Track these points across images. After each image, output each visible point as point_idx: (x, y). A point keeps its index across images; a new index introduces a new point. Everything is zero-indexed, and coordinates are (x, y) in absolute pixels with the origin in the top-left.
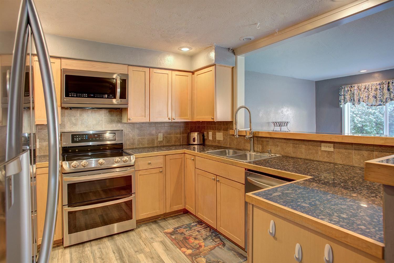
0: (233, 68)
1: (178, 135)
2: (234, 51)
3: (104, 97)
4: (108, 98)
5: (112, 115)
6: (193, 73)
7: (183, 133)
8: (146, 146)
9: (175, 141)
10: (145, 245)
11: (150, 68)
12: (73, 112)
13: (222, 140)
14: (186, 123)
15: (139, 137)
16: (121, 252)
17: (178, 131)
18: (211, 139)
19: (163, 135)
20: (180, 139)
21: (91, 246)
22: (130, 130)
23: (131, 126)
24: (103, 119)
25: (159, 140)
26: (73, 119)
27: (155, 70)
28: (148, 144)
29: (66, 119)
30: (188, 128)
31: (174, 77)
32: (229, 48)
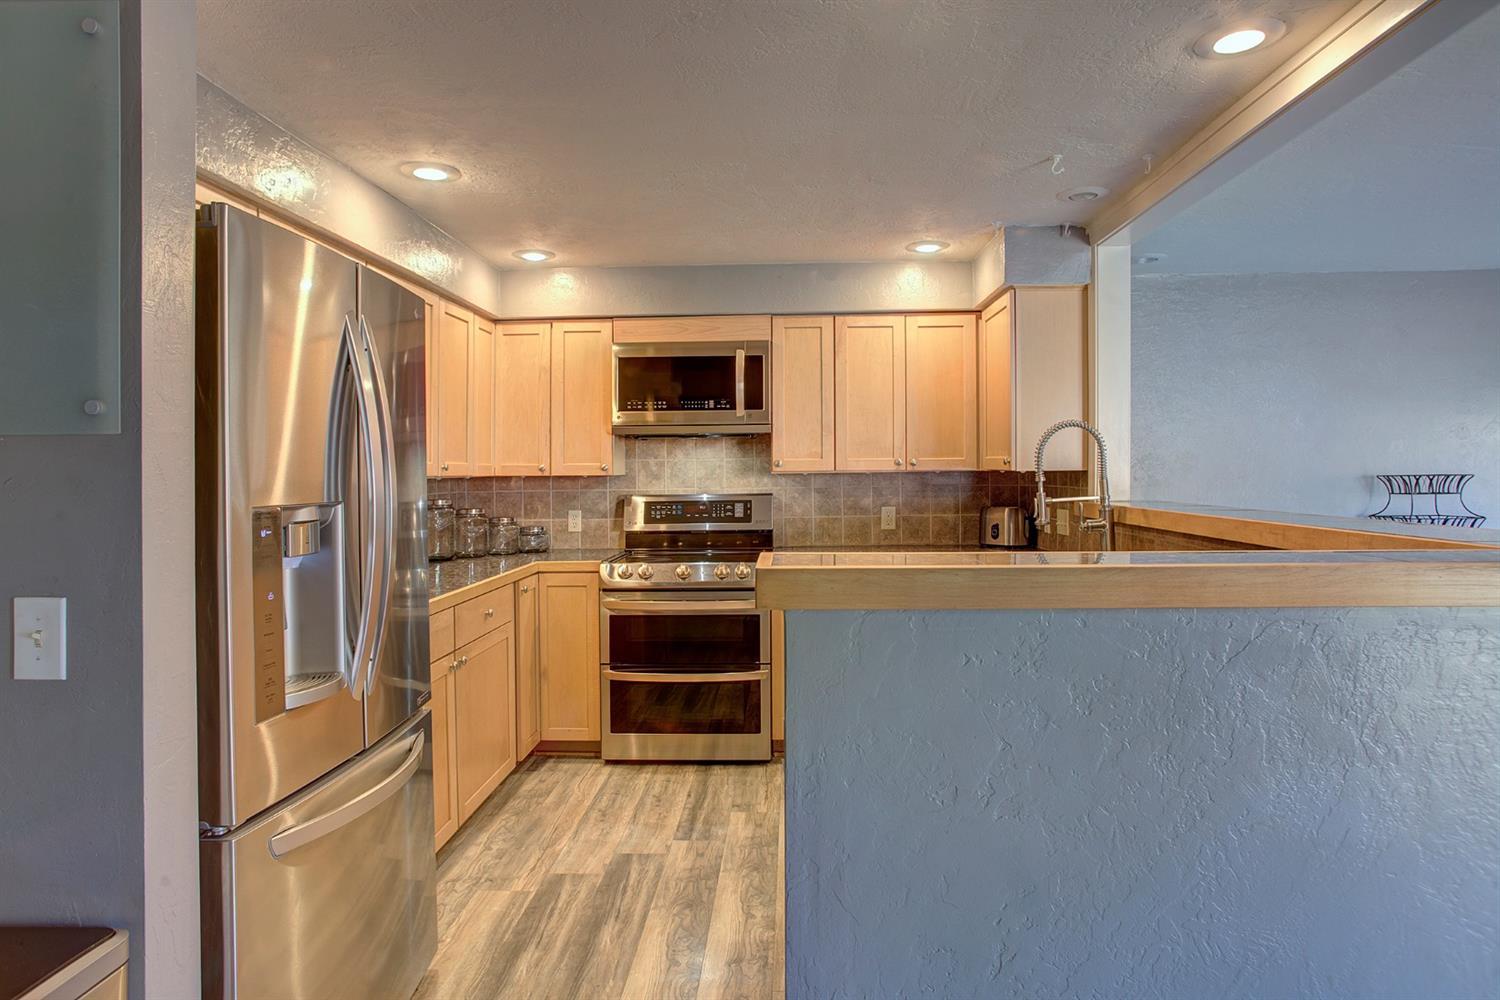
0: (1086, 288)
1: (950, 516)
2: (1083, 233)
3: (706, 407)
4: (715, 408)
5: (745, 453)
6: (978, 313)
7: (966, 509)
8: (843, 542)
9: (938, 535)
10: (766, 798)
11: (834, 314)
12: (653, 445)
13: (1068, 534)
14: (980, 477)
15: (824, 517)
16: (704, 799)
17: (948, 500)
18: (1049, 532)
19: (898, 512)
20: (955, 528)
21: (655, 773)
22: (797, 495)
23: (799, 483)
24: (724, 464)
25: (884, 526)
26: (652, 461)
27: (850, 320)
28: (847, 537)
29: (637, 463)
30: (983, 493)
31: (913, 333)
32: (1059, 224)
